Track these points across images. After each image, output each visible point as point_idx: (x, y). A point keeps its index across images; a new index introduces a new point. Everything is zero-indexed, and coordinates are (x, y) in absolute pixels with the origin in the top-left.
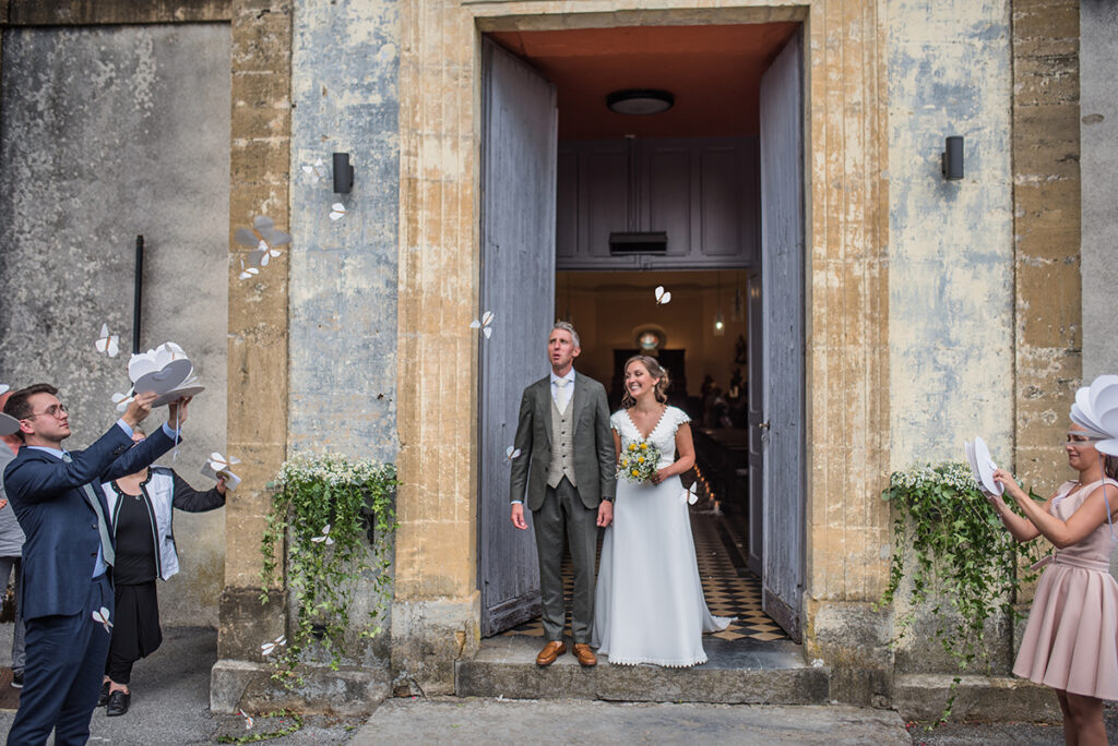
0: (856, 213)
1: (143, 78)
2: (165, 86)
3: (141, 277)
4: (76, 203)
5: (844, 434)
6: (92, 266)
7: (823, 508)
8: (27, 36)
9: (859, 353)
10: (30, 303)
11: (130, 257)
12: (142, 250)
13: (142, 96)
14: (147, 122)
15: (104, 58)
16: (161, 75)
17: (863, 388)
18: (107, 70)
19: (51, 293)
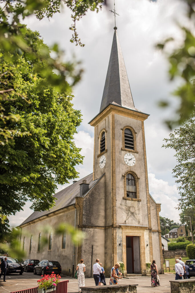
0: (143, 248)
1: (92, 232)
2: (94, 233)
3: (92, 248)
4: (87, 242)
5: (143, 261)
6: (88, 247)
7: (143, 265)
8: (84, 228)
9: (144, 256)
10: (84, 250)
11: (91, 247)
12: (93, 246)
13: (92, 234)
14: (92, 236)
15: (89, 230)
16: (93, 232)
17: (144, 258)
18: (90, 232)
19: (85, 249)
